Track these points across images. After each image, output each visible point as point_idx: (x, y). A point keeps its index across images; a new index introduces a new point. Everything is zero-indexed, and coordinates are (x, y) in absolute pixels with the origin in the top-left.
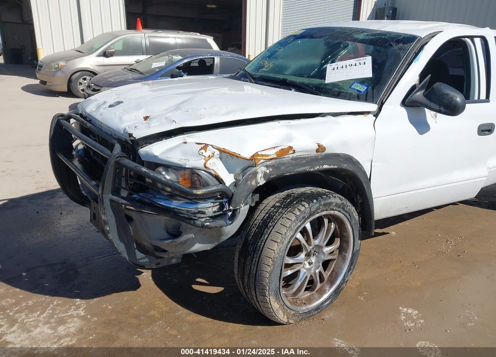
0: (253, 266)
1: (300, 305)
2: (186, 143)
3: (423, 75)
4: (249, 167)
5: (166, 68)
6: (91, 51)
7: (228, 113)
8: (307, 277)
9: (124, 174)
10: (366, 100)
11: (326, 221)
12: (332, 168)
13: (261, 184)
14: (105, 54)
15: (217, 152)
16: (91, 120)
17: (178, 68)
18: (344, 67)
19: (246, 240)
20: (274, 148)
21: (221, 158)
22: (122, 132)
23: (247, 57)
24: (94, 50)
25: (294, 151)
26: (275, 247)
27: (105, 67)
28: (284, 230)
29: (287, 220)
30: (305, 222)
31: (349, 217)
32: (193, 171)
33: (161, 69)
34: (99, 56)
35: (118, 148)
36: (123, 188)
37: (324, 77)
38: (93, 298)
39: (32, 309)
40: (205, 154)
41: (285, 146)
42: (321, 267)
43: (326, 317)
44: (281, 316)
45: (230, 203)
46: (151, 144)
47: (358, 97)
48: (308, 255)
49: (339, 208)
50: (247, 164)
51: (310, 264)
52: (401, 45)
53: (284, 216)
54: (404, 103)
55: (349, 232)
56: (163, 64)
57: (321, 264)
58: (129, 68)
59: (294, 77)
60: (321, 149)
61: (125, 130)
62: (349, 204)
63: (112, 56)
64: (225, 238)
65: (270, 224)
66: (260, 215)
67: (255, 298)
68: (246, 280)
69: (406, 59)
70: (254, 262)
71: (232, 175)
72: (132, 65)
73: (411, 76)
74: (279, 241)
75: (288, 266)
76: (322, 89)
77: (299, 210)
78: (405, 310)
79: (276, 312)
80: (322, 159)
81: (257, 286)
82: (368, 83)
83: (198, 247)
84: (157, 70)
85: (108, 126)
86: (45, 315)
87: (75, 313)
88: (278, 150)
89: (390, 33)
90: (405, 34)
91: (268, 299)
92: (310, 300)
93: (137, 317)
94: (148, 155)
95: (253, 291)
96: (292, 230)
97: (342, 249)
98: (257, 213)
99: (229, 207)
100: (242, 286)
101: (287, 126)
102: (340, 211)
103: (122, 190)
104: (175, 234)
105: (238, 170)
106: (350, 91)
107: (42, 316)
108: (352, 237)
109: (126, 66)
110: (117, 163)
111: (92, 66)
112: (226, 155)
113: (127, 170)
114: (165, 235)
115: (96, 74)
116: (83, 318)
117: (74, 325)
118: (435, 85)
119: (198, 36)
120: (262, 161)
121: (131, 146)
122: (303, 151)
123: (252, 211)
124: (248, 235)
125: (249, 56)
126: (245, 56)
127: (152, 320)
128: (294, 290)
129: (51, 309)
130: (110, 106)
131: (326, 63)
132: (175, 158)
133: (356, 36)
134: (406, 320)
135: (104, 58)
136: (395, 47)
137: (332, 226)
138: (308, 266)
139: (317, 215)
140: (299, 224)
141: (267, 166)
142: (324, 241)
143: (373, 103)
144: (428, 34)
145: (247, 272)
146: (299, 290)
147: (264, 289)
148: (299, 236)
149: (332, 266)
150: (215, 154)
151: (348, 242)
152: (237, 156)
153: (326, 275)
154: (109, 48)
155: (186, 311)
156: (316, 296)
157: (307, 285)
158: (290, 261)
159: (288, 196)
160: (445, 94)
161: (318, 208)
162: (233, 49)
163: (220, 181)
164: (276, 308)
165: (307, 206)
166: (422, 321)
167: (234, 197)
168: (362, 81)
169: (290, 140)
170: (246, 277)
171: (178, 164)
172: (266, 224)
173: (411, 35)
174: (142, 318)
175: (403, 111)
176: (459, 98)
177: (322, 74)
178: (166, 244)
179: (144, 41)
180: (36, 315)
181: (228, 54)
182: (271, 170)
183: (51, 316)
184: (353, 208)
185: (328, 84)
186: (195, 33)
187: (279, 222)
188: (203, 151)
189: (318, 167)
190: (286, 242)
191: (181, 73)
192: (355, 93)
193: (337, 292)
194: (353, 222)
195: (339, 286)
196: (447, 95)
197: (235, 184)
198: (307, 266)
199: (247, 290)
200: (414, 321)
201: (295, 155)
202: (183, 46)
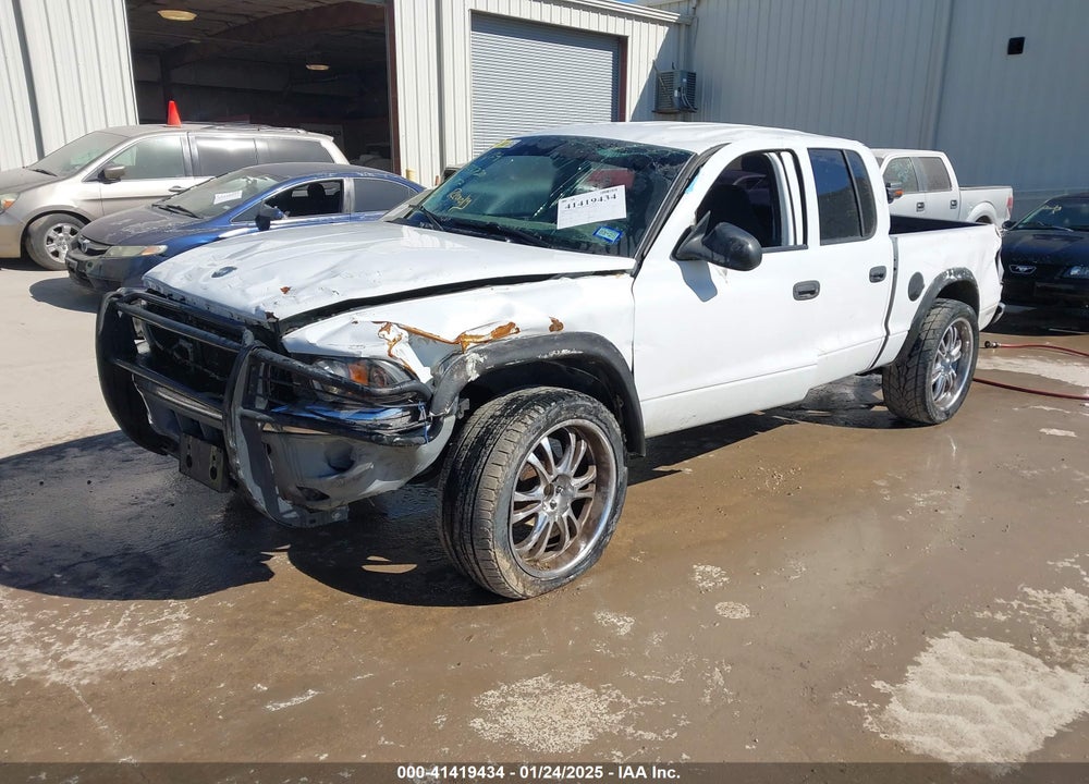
0: (466, 506)
1: (542, 569)
2: (356, 322)
3: (700, 213)
4: (453, 355)
5: (246, 203)
6: (69, 172)
7: (416, 277)
8: (548, 524)
9: (261, 374)
10: (619, 254)
11: (572, 437)
12: (573, 355)
13: (473, 378)
14: (103, 177)
15: (405, 334)
16: (184, 299)
17: (271, 202)
18: (585, 203)
19: (454, 470)
20: (489, 325)
21: (410, 344)
22: (254, 312)
23: (404, 175)
24: (78, 168)
25: (518, 329)
26: (499, 472)
27: (106, 204)
28: (510, 448)
29: (514, 433)
30: (540, 434)
31: (606, 430)
32: (371, 363)
33: (235, 205)
34: (90, 180)
35: (249, 338)
36: (260, 395)
37: (554, 219)
38: (197, 596)
39: (94, 620)
40: (387, 336)
41: (504, 323)
42: (570, 509)
43: (582, 586)
44: (515, 584)
45: (428, 409)
46: (300, 327)
47: (608, 249)
48: (549, 492)
49: (590, 414)
50: (450, 350)
51: (553, 506)
52: (667, 166)
53: (509, 427)
54: (675, 255)
55: (608, 455)
56: (238, 195)
57: (569, 504)
58: (164, 204)
59: (508, 220)
60: (556, 325)
61: (257, 309)
62: (604, 408)
63: (118, 179)
64: (421, 468)
65: (489, 442)
66: (472, 431)
67: (471, 557)
68: (457, 531)
69: (676, 189)
70: (468, 501)
71: (428, 370)
72: (169, 197)
73: (684, 214)
74: (504, 463)
75: (520, 506)
76: (553, 237)
77: (532, 418)
78: (702, 568)
79: (505, 574)
80: (558, 340)
81: (474, 536)
82: (620, 228)
83: (378, 486)
84: (227, 208)
85: (221, 305)
86: (120, 624)
87: (173, 617)
88: (494, 328)
89: (651, 147)
90: (673, 150)
91: (492, 554)
92: (556, 564)
93: (278, 613)
94: (298, 344)
95: (469, 546)
96: (522, 446)
97: (600, 482)
98: (468, 429)
99: (428, 414)
100: (450, 543)
101: (505, 293)
102: (591, 420)
103: (258, 398)
104: (343, 465)
105: (437, 361)
106: (595, 240)
107: (116, 626)
108: (614, 461)
109: (155, 201)
110: (253, 357)
111: (75, 201)
112: (417, 338)
113: (266, 366)
114: (326, 468)
115: (86, 221)
116: (189, 622)
117: (176, 633)
118: (717, 227)
119: (301, 135)
120: (472, 345)
121: (270, 331)
122: (531, 329)
123: (460, 426)
124: (456, 462)
125: (408, 172)
126: (399, 173)
127: (306, 615)
128: (530, 545)
129: (129, 616)
130: (215, 275)
131: (557, 197)
132: (344, 345)
133: (601, 153)
134: (702, 580)
135: (102, 185)
136: (659, 170)
137: (583, 448)
138: (549, 509)
139: (558, 426)
140: (532, 438)
141: (480, 352)
142: (572, 468)
143: (628, 256)
144: (708, 148)
145: (458, 516)
146: (537, 546)
147: (485, 538)
148: (532, 458)
149: (588, 511)
150: (403, 336)
151: (608, 470)
152: (435, 339)
153: (579, 524)
154: (110, 162)
155: (359, 599)
156: (565, 557)
157: (548, 544)
158: (520, 497)
159: (514, 400)
160: (731, 239)
161: (558, 414)
162: (370, 157)
163: (412, 375)
164: (507, 566)
165: (542, 411)
166: (725, 579)
167: (435, 399)
168: (611, 225)
169: (511, 312)
170: (457, 525)
171: (347, 353)
172: (481, 442)
173: (682, 151)
174: (289, 614)
175: (675, 267)
176: (751, 245)
177: (551, 215)
178: (328, 485)
179: (186, 149)
180: (105, 627)
181: (369, 173)
182: (486, 357)
183: (133, 625)
184: (612, 416)
185: (560, 230)
186: (294, 130)
187: (503, 437)
188: (384, 332)
189: (554, 353)
190: (514, 465)
191: (276, 211)
192: (602, 244)
193: (598, 550)
194: (613, 438)
195: (599, 542)
196: (734, 240)
197: (435, 382)
198: (550, 511)
199: (458, 548)
200: (714, 580)
201: (519, 336)
202: (271, 157)
